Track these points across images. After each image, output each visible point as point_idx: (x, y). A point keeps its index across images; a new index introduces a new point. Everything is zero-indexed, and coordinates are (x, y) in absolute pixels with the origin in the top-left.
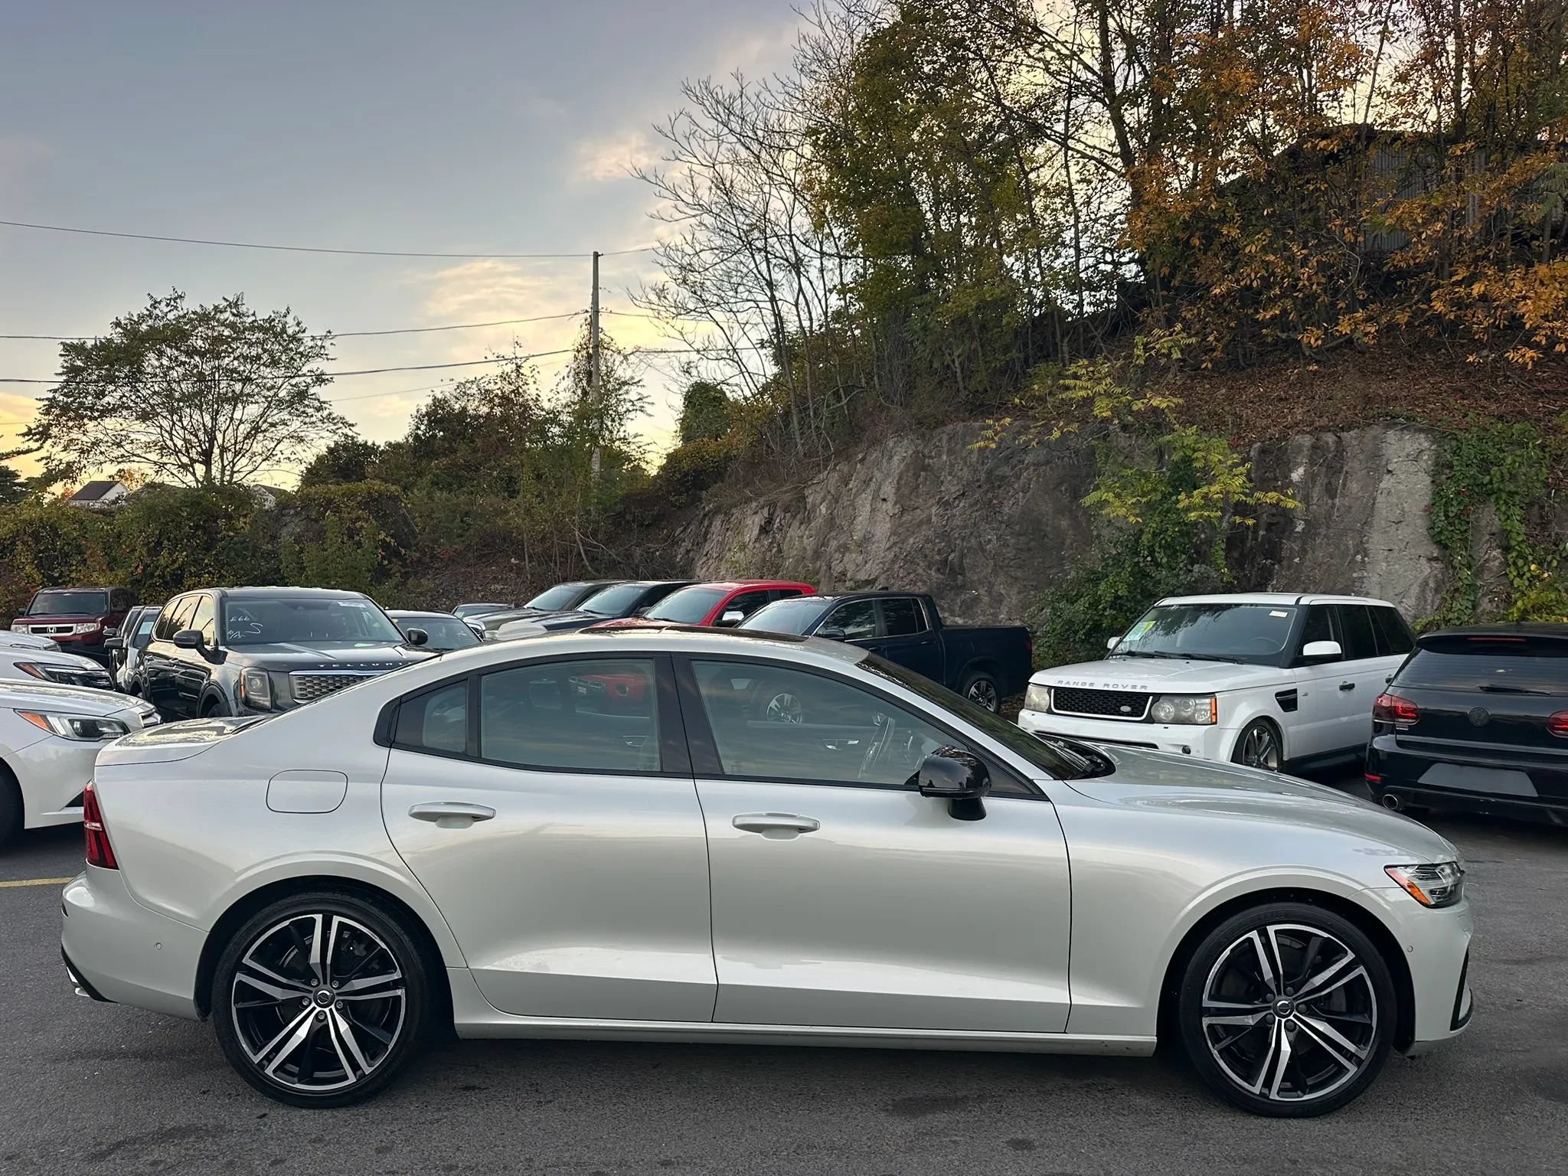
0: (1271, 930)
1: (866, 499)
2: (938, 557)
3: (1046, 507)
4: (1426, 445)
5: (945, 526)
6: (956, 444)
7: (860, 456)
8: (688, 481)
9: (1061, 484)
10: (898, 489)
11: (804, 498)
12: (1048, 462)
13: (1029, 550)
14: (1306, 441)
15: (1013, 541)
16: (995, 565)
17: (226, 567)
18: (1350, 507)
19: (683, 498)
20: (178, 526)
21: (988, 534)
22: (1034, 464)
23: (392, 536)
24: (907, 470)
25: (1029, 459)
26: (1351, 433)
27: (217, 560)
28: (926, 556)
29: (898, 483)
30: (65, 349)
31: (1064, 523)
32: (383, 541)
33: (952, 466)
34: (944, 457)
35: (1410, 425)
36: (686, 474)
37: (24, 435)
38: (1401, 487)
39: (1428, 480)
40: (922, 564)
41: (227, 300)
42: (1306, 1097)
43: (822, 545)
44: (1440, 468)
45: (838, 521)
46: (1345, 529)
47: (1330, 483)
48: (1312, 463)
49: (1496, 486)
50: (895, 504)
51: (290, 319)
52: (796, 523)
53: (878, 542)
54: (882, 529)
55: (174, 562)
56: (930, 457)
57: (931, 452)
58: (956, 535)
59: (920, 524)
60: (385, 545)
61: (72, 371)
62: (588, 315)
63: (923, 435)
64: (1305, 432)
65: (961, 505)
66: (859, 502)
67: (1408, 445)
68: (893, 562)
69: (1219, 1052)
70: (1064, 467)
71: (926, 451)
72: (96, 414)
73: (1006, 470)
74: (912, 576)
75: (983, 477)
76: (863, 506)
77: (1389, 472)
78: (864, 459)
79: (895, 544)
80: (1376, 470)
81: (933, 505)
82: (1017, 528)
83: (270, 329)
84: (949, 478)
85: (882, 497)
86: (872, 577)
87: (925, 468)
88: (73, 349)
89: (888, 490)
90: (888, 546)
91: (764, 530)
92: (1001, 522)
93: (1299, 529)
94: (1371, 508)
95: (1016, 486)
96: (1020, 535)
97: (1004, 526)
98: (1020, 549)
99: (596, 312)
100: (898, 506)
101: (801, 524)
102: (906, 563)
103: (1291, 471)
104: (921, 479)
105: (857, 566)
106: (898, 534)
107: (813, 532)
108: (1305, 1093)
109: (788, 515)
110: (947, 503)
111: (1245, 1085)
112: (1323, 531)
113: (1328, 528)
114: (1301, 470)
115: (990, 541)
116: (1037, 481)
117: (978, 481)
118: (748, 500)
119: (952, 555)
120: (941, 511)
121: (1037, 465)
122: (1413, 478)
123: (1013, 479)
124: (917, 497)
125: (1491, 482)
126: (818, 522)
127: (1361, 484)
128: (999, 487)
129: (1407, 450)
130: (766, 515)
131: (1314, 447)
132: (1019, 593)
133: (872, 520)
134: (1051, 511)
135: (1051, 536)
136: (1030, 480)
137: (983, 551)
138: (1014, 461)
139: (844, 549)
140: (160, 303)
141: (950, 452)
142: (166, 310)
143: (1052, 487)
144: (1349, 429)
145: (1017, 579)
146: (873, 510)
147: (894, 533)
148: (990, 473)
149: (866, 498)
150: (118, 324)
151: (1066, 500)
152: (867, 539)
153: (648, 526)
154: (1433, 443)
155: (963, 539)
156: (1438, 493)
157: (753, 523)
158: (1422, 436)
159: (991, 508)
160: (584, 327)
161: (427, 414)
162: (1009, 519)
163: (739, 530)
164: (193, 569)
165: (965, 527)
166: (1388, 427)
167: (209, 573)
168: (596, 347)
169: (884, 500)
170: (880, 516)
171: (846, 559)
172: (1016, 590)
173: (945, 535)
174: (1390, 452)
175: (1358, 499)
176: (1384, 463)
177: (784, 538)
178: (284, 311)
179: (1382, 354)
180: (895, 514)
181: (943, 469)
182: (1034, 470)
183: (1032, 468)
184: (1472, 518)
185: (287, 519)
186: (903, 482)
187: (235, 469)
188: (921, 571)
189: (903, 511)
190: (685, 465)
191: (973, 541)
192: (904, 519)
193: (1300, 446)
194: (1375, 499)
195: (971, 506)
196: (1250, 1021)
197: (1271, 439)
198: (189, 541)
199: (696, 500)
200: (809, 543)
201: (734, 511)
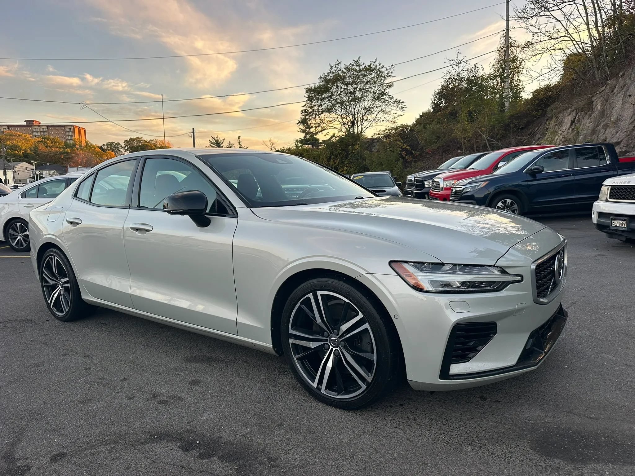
0: (319, 293)
1: (620, 97)
7: (622, 73)
8: (542, 104)
11: (592, 102)
17: (352, 164)
19: (540, 113)
20: (336, 150)
23: (409, 146)
27: (349, 162)
30: (307, 91)
32: (405, 148)
36: (542, 100)
37: (298, 124)
41: (354, 61)
42: (339, 397)
45: (605, 112)
51: (377, 63)
53: (625, 120)
54: (628, 113)
55: (335, 163)
60: (406, 150)
61: (310, 99)
62: (504, 32)
66: (617, 99)
69: (297, 359)
72: (320, 113)
76: (618, 101)
78: (623, 75)
79: (634, 120)
83: (369, 69)
85: (629, 94)
88: (309, 90)
89: (632, 90)
90: (630, 121)
91: (573, 122)
99: (508, 30)
101: (590, 116)
105: (612, 135)
108: (338, 394)
109: (583, 113)
111: (309, 381)
118: (567, 108)
126: (596, 113)
130: (574, 115)
133: (622, 109)
139: (606, 126)
140: (333, 67)
142: (335, 69)
146: (624, 102)
147: (634, 114)
149: (621, 95)
150: (321, 78)
152: (619, 119)
153: (522, 129)
157: (568, 121)
160: (502, 38)
161: (438, 93)
163: (561, 124)
164: (341, 165)
167: (347, 166)
168: (508, 47)
169: (630, 96)
170: (627, 105)
171: (607, 132)
178: (374, 60)
180: (634, 103)
185: (375, 144)
187: (363, 127)
190: (541, 96)
196: (312, 345)
198: (340, 155)
199: (544, 114)
200: (591, 126)
201: (560, 115)
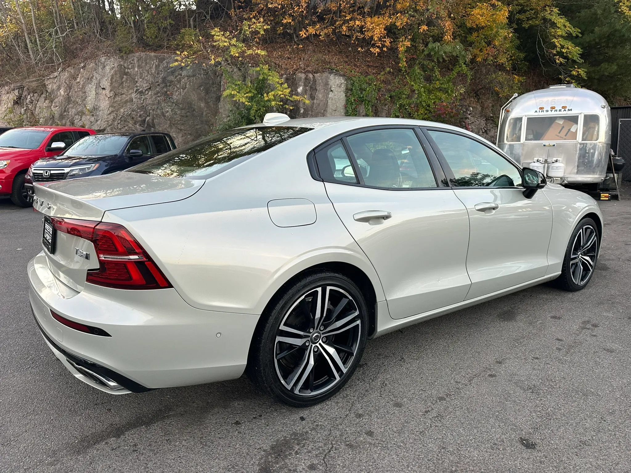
1: (92, 88)
2: (139, 119)
3: (194, 97)
4: (343, 81)
5: (142, 103)
6: (142, 63)
7: (82, 65)
9: (201, 86)
10: (111, 83)
11: (45, 85)
12: (194, 76)
13: (187, 116)
14: (303, 76)
15: (179, 112)
16: (171, 123)
18: (319, 104)
21: (167, 108)
22: (187, 76)
24: (116, 74)
25: (184, 73)
26: (318, 74)
28: (133, 118)
29: (111, 80)
31: (202, 105)
33: (141, 74)
34: (136, 69)
35: (338, 73)
38: (336, 97)
39: (344, 95)
40: (131, 122)
43: (65, 111)
44: (348, 90)
45: (73, 99)
46: (318, 112)
47: (312, 94)
48: (305, 86)
49: (365, 98)
50: (111, 91)
52: (42, 99)
53: (103, 110)
54: (104, 104)
56: (128, 68)
57: (128, 66)
58: (150, 108)
59: (126, 102)
63: (122, 57)
64: (301, 72)
65: (150, 93)
66: (87, 89)
67: (337, 81)
68: (114, 120)
70: (202, 79)
71: (126, 65)
73: (171, 78)
74: (126, 128)
75: (160, 80)
76: (90, 91)
77: (331, 91)
78: (84, 66)
79: (113, 111)
80: (327, 90)
81: (132, 93)
82: (181, 106)
84: (141, 80)
85: (102, 87)
86: (102, 128)
87: (126, 74)
89: (106, 83)
90: (109, 112)
91: (18, 102)
92: (173, 103)
93: (302, 112)
94: (326, 104)
95: (178, 86)
96: (182, 109)
97: (174, 105)
98: (183, 116)
100: (112, 92)
101: (45, 100)
102: (121, 121)
103: (297, 88)
104: (124, 79)
106: (114, 107)
107: (57, 104)
109: (36, 95)
110: (141, 92)
112: (310, 113)
113: (312, 112)
114: (301, 88)
115: (168, 111)
116: (190, 84)
117: (157, 82)
118: (7, 83)
119: (148, 118)
120: (138, 96)
121: (189, 77)
122: (339, 94)
123: (176, 83)
124: (123, 88)
125: (363, 97)
126: (59, 99)
127: (322, 95)
128: (170, 86)
129: (337, 83)
130: (17, 94)
131: (306, 79)
132: (182, 136)
133: (97, 99)
134: (196, 99)
135: (197, 110)
136: (186, 84)
137: (164, 116)
138: (177, 74)
139: (81, 114)
141: (139, 67)
143: (196, 87)
144: (317, 73)
145: (181, 130)
146: (97, 94)
147: (111, 106)
148: (164, 79)
151: (203, 94)
152: (95, 108)
154: (345, 81)
155: (153, 110)
156: (348, 100)
157: (8, 98)
158: (342, 78)
159: (167, 96)
162: (177, 101)
165: (153, 104)
166: (331, 73)
169: (104, 89)
170: (102, 97)
171: (83, 119)
172: (181, 135)
173: (143, 108)
174: (332, 83)
175: (322, 101)
176: (329, 87)
177: (35, 107)
179: (319, 44)
180: (111, 97)
181: (136, 75)
182: (188, 79)
183: (186, 78)
184: (358, 110)
186: (114, 80)
188: (130, 125)
189: (116, 95)
191: (159, 111)
192: (116, 99)
193: (301, 78)
194: (327, 101)
195: (155, 94)
197: (289, 74)
200: (55, 110)
